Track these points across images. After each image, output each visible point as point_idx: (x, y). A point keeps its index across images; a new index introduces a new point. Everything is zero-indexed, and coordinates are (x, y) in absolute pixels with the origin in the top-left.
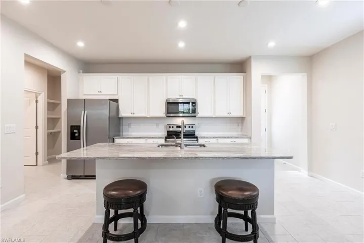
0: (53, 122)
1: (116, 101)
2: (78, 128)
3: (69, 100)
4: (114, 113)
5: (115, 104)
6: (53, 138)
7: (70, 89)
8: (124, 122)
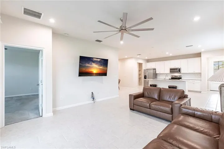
0: (140, 75)
1: (155, 69)
2: (146, 76)
3: (144, 70)
4: (154, 72)
5: (155, 70)
6: (140, 79)
7: (144, 68)
8: (158, 75)
